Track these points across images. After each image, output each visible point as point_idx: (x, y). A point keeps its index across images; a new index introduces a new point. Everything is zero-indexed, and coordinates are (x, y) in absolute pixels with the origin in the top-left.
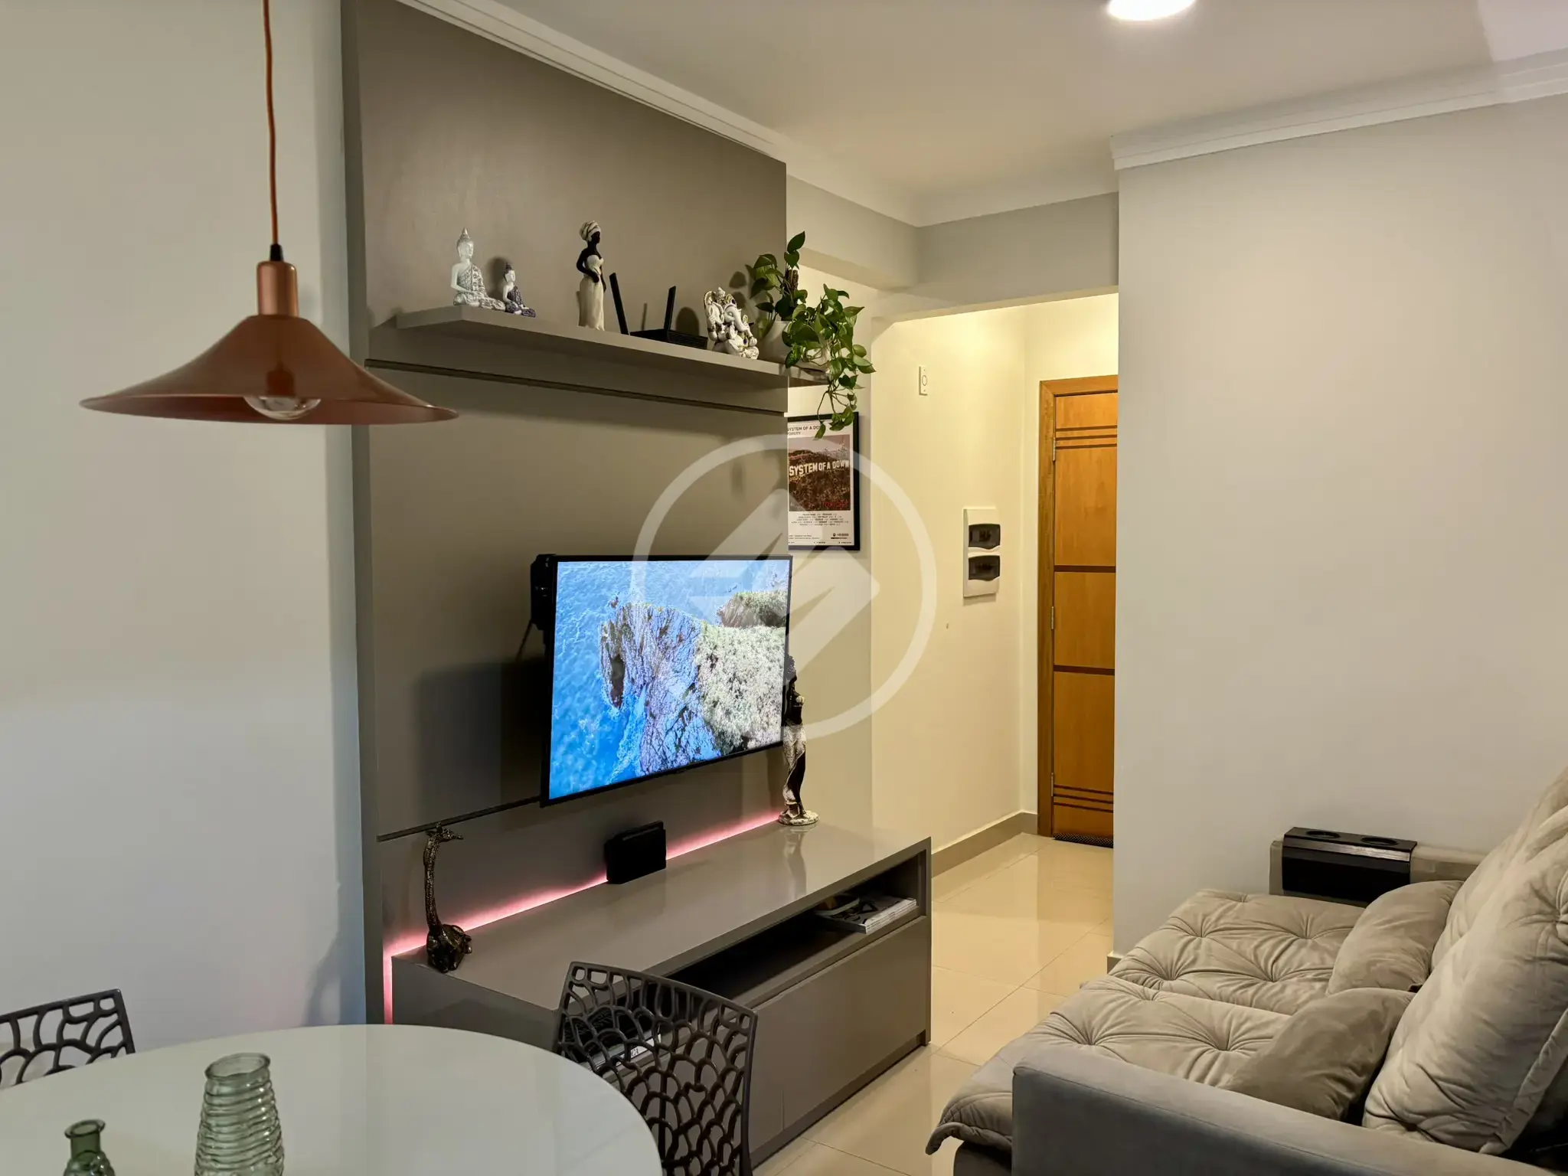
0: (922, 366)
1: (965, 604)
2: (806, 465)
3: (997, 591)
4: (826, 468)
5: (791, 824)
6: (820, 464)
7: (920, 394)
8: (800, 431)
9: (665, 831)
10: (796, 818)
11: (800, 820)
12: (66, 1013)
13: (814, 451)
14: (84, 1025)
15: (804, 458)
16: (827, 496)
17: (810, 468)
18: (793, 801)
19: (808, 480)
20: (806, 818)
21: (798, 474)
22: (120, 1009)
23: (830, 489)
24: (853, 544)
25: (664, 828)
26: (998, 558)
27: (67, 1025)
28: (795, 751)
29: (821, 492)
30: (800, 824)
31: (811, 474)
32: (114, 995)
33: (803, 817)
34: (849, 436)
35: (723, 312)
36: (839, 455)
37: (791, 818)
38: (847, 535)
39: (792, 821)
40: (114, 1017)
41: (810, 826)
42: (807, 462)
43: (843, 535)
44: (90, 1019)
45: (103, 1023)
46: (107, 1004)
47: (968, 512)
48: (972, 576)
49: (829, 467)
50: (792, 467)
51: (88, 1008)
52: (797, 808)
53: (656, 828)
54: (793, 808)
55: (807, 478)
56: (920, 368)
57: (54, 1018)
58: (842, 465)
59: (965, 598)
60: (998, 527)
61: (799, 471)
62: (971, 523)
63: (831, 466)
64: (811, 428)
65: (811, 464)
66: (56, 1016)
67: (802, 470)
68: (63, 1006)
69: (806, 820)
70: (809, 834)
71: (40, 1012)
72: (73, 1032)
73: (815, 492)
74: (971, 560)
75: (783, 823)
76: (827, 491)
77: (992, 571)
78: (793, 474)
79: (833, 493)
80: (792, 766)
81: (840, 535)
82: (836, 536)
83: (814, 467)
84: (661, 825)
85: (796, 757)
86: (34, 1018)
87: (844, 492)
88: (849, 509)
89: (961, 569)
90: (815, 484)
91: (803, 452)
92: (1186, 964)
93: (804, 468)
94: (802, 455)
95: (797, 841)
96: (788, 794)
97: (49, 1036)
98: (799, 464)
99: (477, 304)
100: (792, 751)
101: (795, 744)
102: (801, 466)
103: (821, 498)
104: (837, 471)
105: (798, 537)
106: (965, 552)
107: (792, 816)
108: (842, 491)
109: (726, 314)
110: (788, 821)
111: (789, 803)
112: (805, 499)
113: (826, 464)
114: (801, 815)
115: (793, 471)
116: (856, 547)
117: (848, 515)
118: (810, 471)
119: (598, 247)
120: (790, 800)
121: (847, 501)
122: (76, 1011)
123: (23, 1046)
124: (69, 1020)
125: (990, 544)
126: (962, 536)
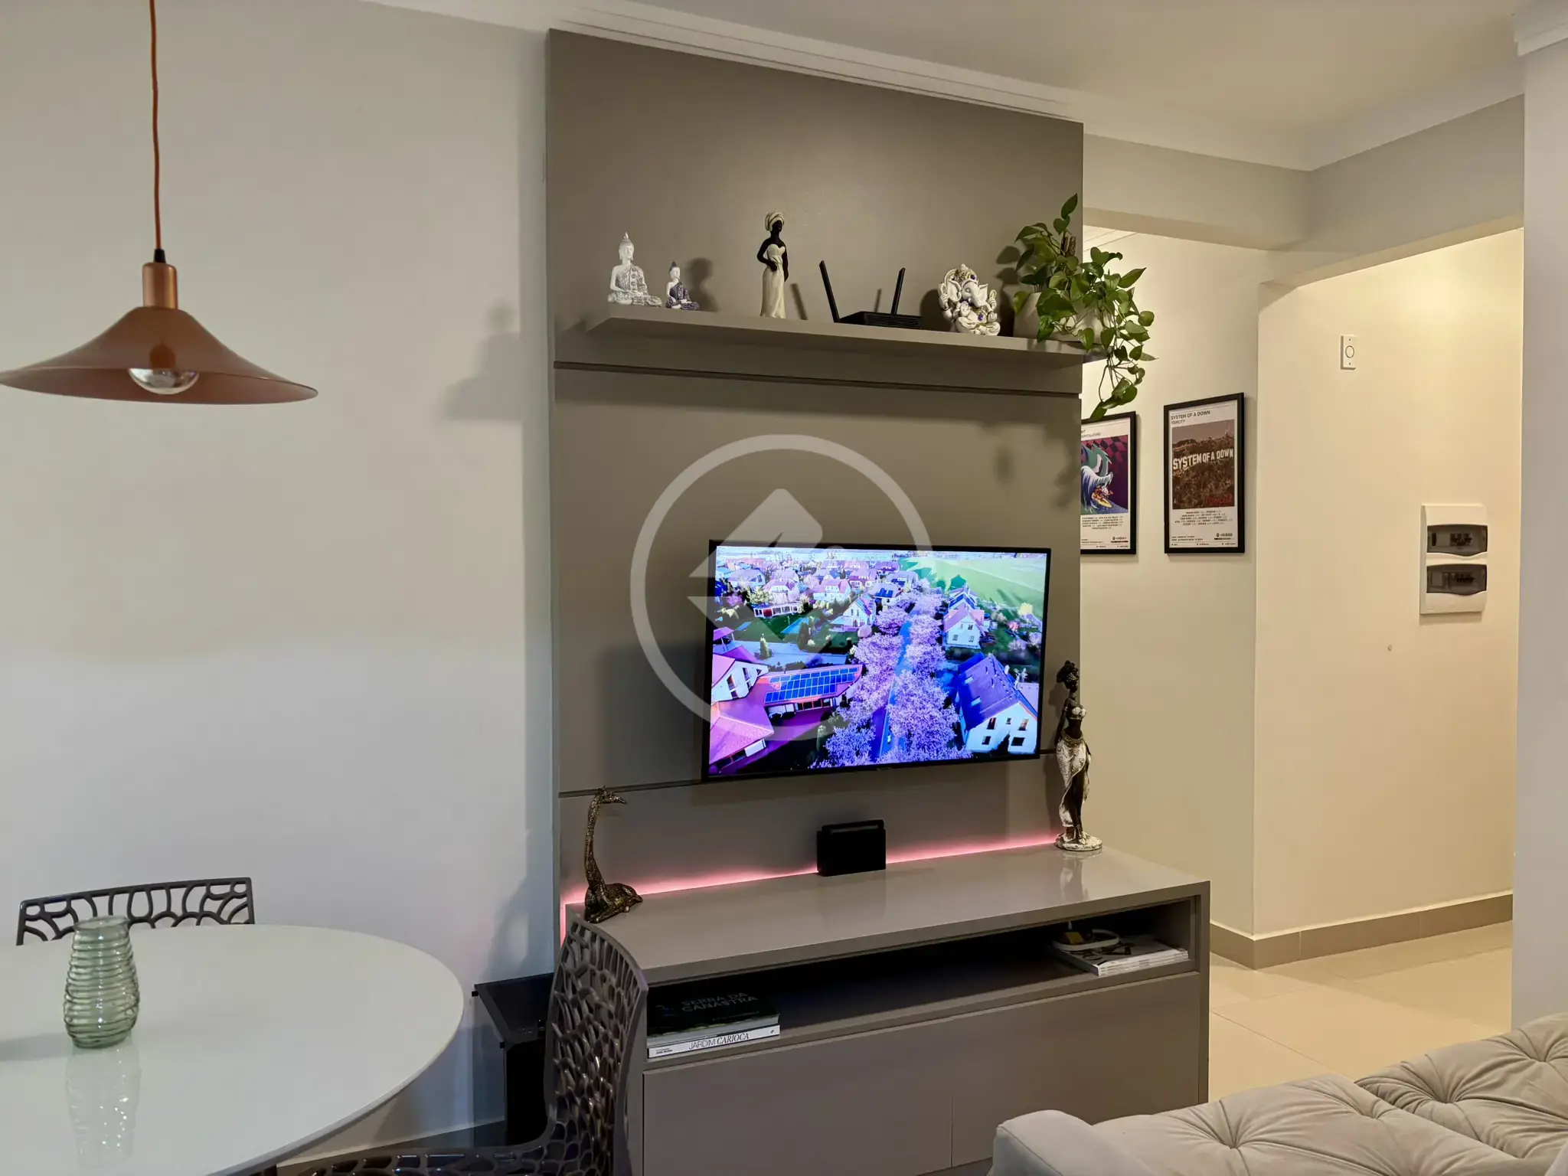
0: (1344, 335)
1: (1421, 623)
2: (1190, 457)
3: (1484, 609)
4: (1210, 459)
5: (1064, 849)
6: (1204, 454)
7: (1342, 368)
8: (1184, 418)
9: (885, 831)
10: (1069, 843)
11: (1073, 845)
12: (208, 890)
13: (1199, 440)
14: (220, 902)
15: (1188, 448)
16: (1211, 491)
17: (1194, 460)
18: (1070, 824)
19: (1193, 474)
20: (1081, 844)
21: (1182, 467)
22: (248, 894)
23: (1213, 482)
24: (1236, 545)
25: (885, 828)
26: (1484, 567)
27: (208, 900)
28: (1071, 768)
29: (1205, 486)
30: (1073, 850)
31: (1195, 466)
32: (246, 881)
33: (1078, 843)
34: (1233, 420)
35: (960, 289)
36: (1223, 443)
37: (1064, 842)
38: (1231, 535)
39: (1065, 845)
40: (245, 900)
41: (1086, 853)
42: (1191, 453)
43: (1227, 535)
44: (226, 898)
45: (236, 903)
46: (240, 889)
47: (1427, 510)
48: (1431, 588)
49: (1213, 458)
50: (1176, 460)
51: (226, 889)
52: (1075, 830)
53: (876, 827)
54: (1069, 831)
55: (1191, 472)
56: (1342, 338)
57: (199, 892)
58: (1227, 455)
59: (1421, 615)
60: (1485, 528)
61: (1182, 464)
62: (1431, 522)
63: (1215, 456)
64: (1195, 415)
65: (1195, 455)
66: (201, 891)
67: (1186, 462)
68: (208, 883)
69: (1080, 847)
70: (1087, 863)
71: (190, 886)
72: (212, 906)
73: (1198, 485)
74: (1431, 570)
75: (1057, 846)
76: (1211, 485)
77: (1475, 583)
78: (1177, 468)
79: (1217, 487)
80: (1067, 784)
81: (1223, 535)
82: (1220, 537)
83: (1198, 459)
84: (880, 823)
85: (1071, 775)
86: (183, 890)
87: (1228, 486)
88: (1233, 505)
89: (1417, 579)
90: (1199, 478)
91: (1187, 441)
92: (1476, 1087)
93: (1188, 460)
94: (1186, 445)
95: (1076, 867)
96: (1065, 816)
97: (193, 906)
98: (1183, 455)
99: (629, 302)
100: (1067, 769)
101: (1071, 760)
102: (1185, 458)
103: (1205, 493)
104: (1221, 462)
105: (1182, 539)
106: (1423, 559)
107: (1066, 839)
108: (1226, 484)
109: (964, 291)
110: (1061, 845)
111: (1065, 825)
112: (1189, 495)
113: (1210, 455)
114: (1077, 841)
115: (1176, 464)
116: (1240, 549)
117: (1231, 512)
118: (1194, 463)
119: (782, 236)
120: (1067, 822)
121: (1231, 496)
122: (216, 890)
123: (173, 910)
124: (209, 895)
125: (1466, 549)
126: (1418, 539)
